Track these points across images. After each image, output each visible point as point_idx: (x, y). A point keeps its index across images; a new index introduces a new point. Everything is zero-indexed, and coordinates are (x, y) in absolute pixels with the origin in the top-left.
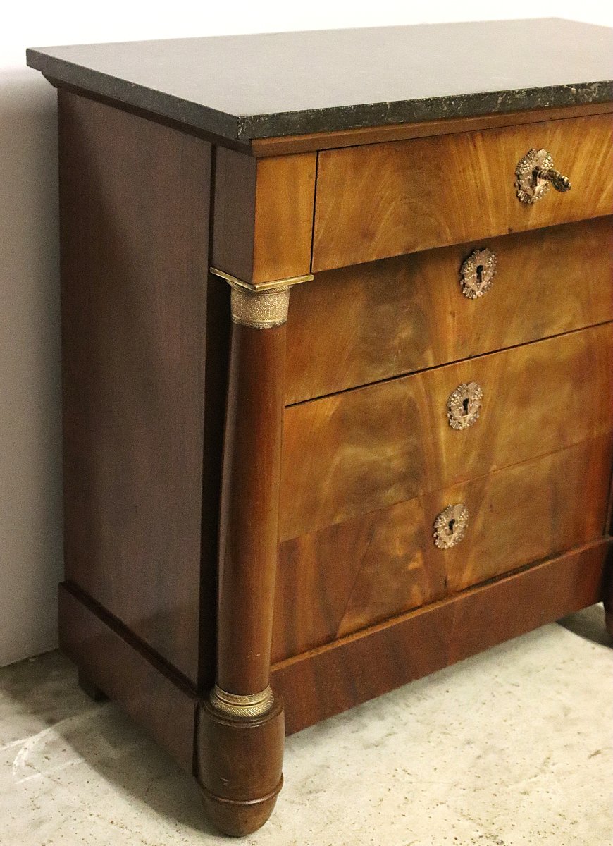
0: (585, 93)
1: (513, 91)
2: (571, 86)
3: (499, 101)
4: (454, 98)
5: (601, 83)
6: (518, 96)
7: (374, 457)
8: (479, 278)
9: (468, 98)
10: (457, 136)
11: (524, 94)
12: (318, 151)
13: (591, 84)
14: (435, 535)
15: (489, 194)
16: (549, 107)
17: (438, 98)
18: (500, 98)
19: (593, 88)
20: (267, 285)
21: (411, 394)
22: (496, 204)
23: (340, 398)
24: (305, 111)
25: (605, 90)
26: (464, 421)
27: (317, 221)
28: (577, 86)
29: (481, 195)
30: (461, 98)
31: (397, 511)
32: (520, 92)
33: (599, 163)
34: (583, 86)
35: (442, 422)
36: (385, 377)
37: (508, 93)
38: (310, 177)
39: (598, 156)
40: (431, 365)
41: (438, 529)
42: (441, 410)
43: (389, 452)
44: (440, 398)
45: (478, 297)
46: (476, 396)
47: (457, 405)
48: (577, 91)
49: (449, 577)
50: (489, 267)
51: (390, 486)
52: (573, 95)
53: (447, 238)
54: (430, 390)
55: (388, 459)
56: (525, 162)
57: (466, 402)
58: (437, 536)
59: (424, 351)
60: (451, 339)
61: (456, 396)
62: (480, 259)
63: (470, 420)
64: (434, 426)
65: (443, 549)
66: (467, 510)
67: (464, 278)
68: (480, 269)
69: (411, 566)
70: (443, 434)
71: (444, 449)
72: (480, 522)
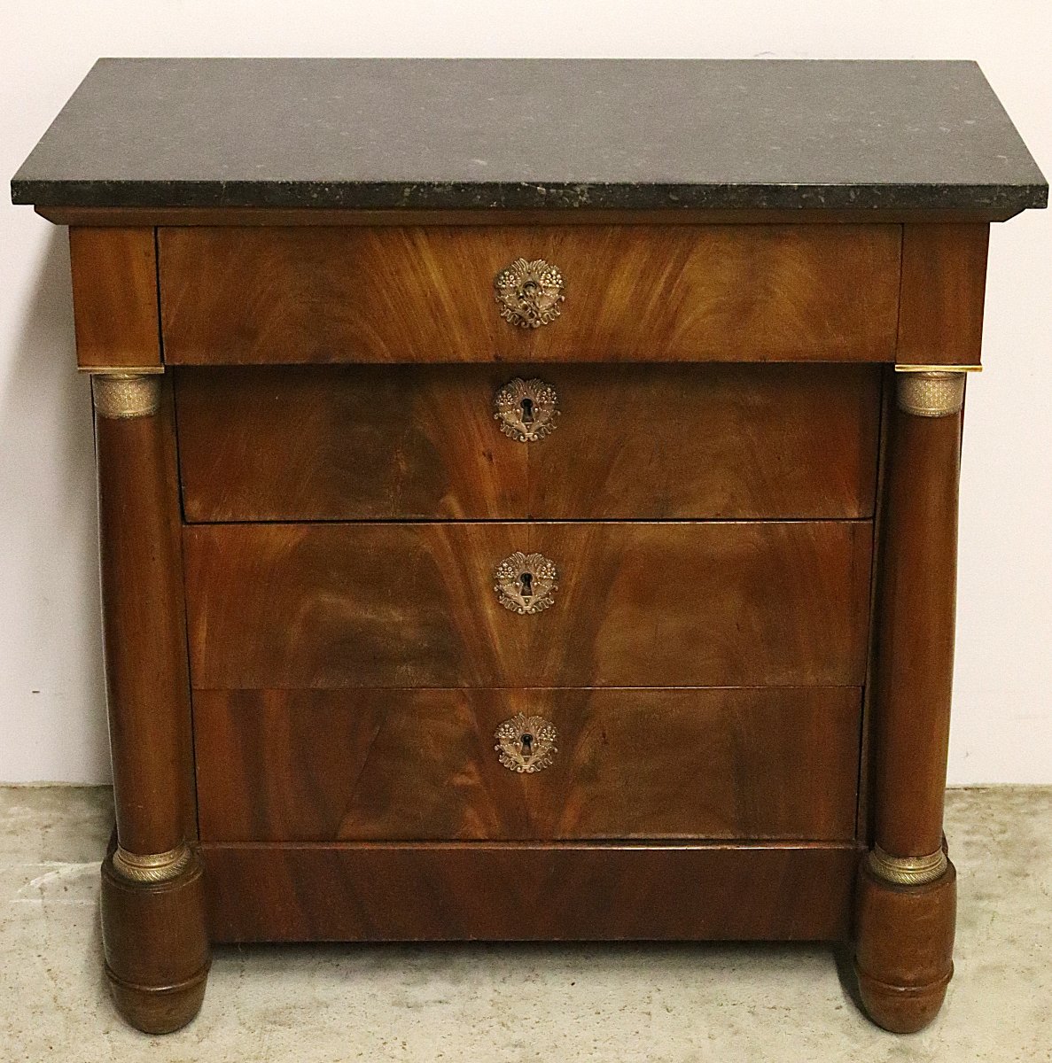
0: (563, 195)
1: (430, 184)
2: (538, 185)
4: (328, 185)
5: (591, 184)
6: (439, 190)
7: (370, 616)
8: (527, 416)
9: (350, 186)
10: (379, 228)
11: (449, 188)
12: (158, 227)
13: (572, 185)
14: (496, 748)
15: (449, 308)
16: (498, 208)
17: (301, 183)
18: (408, 190)
19: (578, 189)
20: (97, 368)
21: (427, 547)
22: (465, 321)
23: (305, 528)
24: (100, 182)
25: (604, 193)
26: (527, 605)
27: (164, 306)
28: (547, 186)
29: (436, 307)
30: (340, 185)
31: (424, 697)
32: (441, 185)
33: (660, 288)
34: (558, 186)
35: (486, 596)
36: (377, 517)
37: (421, 185)
38: (147, 254)
39: (656, 279)
40: (459, 516)
41: (502, 742)
42: (482, 579)
43: (397, 616)
44: (480, 563)
45: (529, 440)
46: (545, 574)
47: (508, 578)
48: (548, 192)
49: (534, 815)
50: (542, 404)
51: (405, 661)
52: (542, 196)
53: (383, 353)
54: (461, 547)
55: (395, 624)
56: (507, 273)
57: (527, 579)
58: (501, 751)
59: (442, 495)
60: (490, 488)
61: (505, 565)
62: (523, 390)
63: (536, 603)
64: (472, 599)
65: (515, 771)
66: (552, 729)
67: (498, 412)
68: (527, 404)
69: (460, 780)
70: (490, 612)
71: (496, 634)
72: (583, 754)
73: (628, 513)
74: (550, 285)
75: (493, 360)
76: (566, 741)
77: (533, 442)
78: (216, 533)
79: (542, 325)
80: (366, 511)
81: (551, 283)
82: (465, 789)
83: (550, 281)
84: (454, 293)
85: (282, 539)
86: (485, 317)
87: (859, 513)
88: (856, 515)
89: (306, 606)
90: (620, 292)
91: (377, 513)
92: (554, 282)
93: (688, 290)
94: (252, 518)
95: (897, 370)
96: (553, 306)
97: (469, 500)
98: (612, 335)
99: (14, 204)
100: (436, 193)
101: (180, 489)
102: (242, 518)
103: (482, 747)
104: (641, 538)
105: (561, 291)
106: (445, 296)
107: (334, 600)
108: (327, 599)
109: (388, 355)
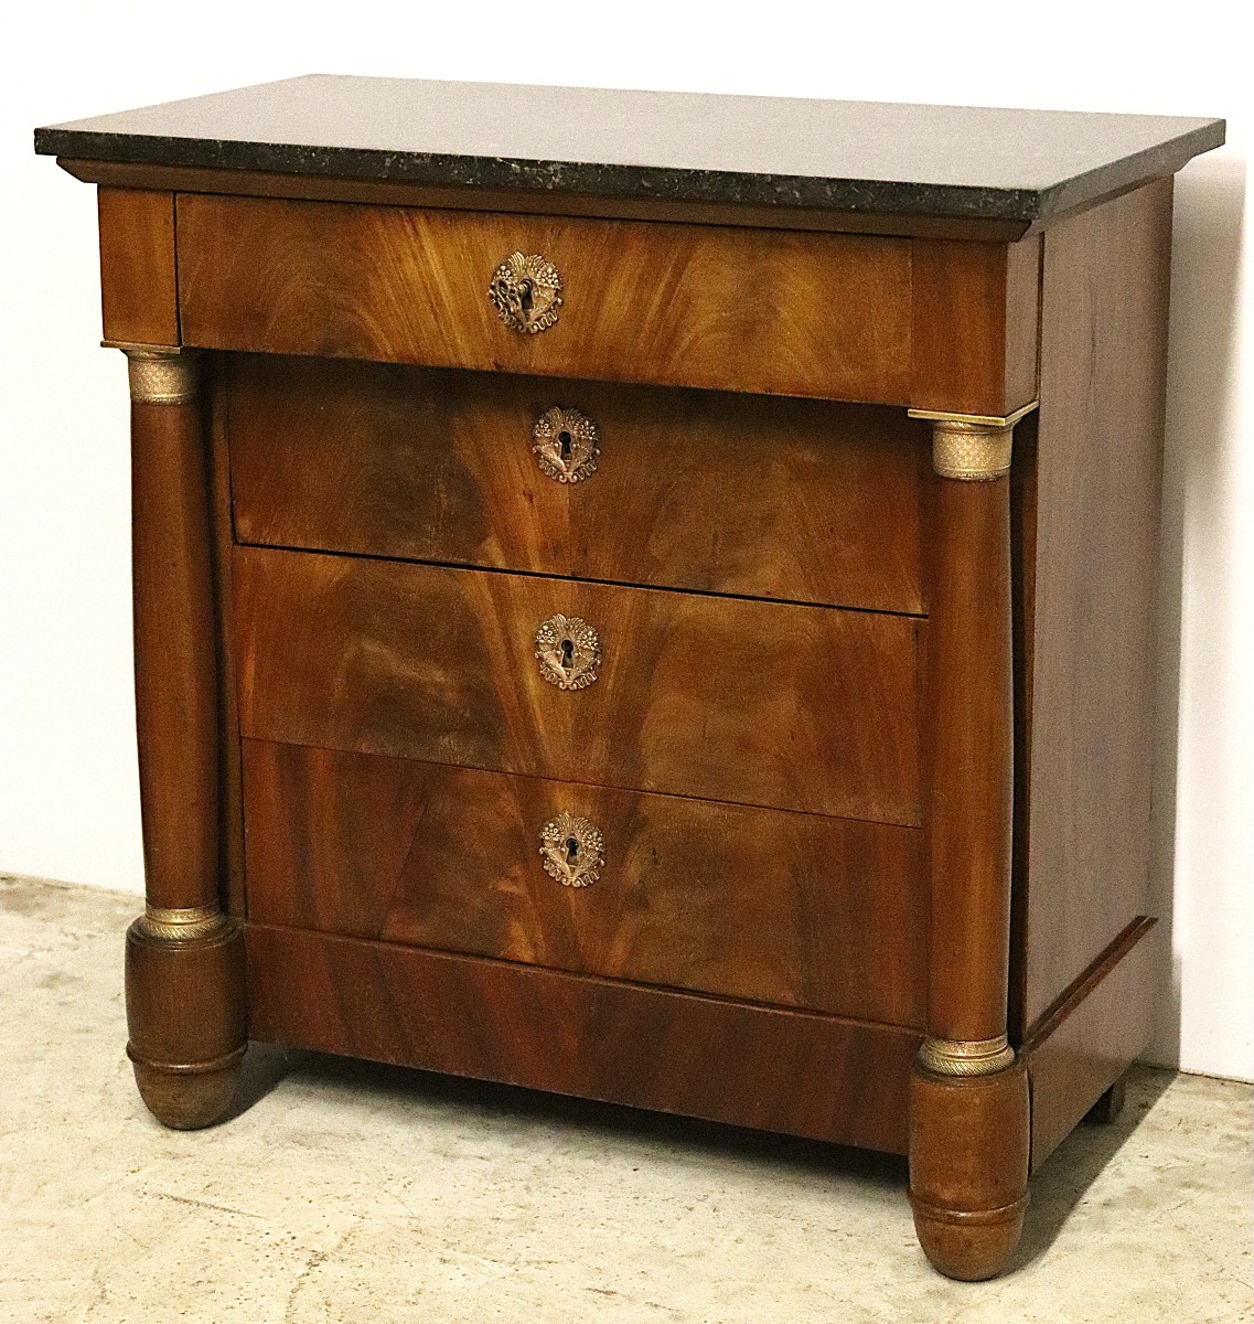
0: (537, 174)
1: (409, 154)
2: (511, 161)
3: (388, 164)
4: (315, 149)
5: (564, 163)
6: (418, 161)
7: (411, 673)
8: (566, 452)
9: (335, 153)
11: (428, 160)
12: (175, 192)
13: (546, 163)
14: (540, 851)
15: (449, 303)
16: (473, 187)
17: (289, 146)
18: (388, 160)
19: (551, 168)
22: (464, 319)
24: (112, 134)
25: (577, 175)
26: (568, 679)
27: (182, 278)
28: (520, 162)
29: (436, 304)
30: (324, 151)
31: (468, 779)
32: (420, 155)
33: (657, 299)
34: (532, 163)
35: (528, 663)
37: (401, 154)
39: (654, 287)
40: (501, 564)
41: (547, 844)
42: (523, 643)
43: (439, 676)
44: (521, 624)
45: (568, 481)
46: (586, 640)
47: (548, 644)
48: (522, 169)
49: (582, 941)
50: (580, 439)
51: (448, 731)
52: (516, 174)
53: (387, 350)
54: (503, 603)
55: (436, 685)
56: (503, 268)
57: (568, 646)
58: (545, 855)
59: (483, 539)
60: (531, 535)
61: (546, 628)
62: (559, 421)
63: (578, 678)
64: (514, 666)
65: (560, 882)
66: (598, 836)
67: (537, 444)
68: (565, 438)
69: (506, 887)
70: (531, 682)
71: (537, 709)
72: (633, 871)
73: (670, 581)
74: (545, 285)
75: (494, 368)
76: (614, 852)
77: (574, 484)
78: (265, 557)
79: (539, 330)
80: (408, 548)
81: (546, 282)
82: (511, 897)
83: (546, 280)
84: (453, 286)
85: (327, 571)
86: (484, 317)
87: (923, 609)
88: (919, 611)
89: (349, 654)
90: (618, 299)
91: (420, 553)
92: (550, 281)
93: (687, 303)
94: (300, 544)
95: (909, 415)
96: (550, 310)
97: (511, 545)
98: (611, 348)
99: (37, 153)
100: (417, 165)
101: (232, 504)
102: (290, 543)
103: (526, 848)
104: (689, 611)
105: (557, 293)
106: (444, 288)
107: (376, 650)
108: (371, 647)
109: (390, 351)
